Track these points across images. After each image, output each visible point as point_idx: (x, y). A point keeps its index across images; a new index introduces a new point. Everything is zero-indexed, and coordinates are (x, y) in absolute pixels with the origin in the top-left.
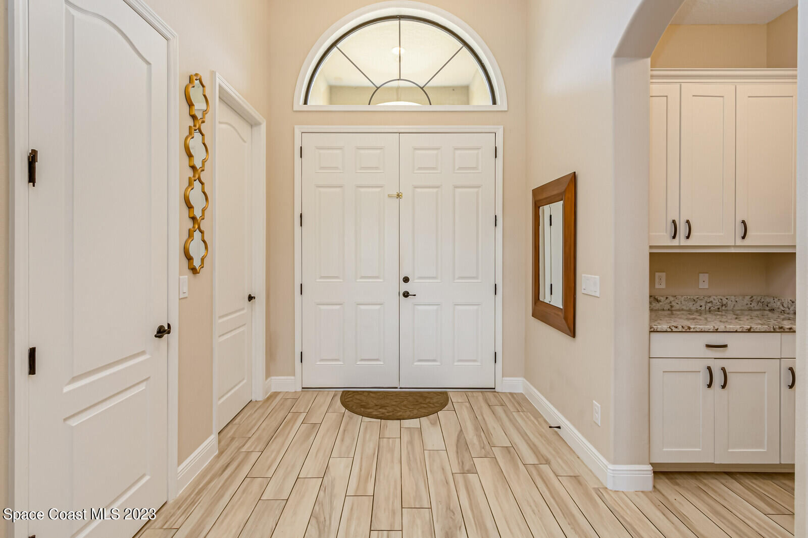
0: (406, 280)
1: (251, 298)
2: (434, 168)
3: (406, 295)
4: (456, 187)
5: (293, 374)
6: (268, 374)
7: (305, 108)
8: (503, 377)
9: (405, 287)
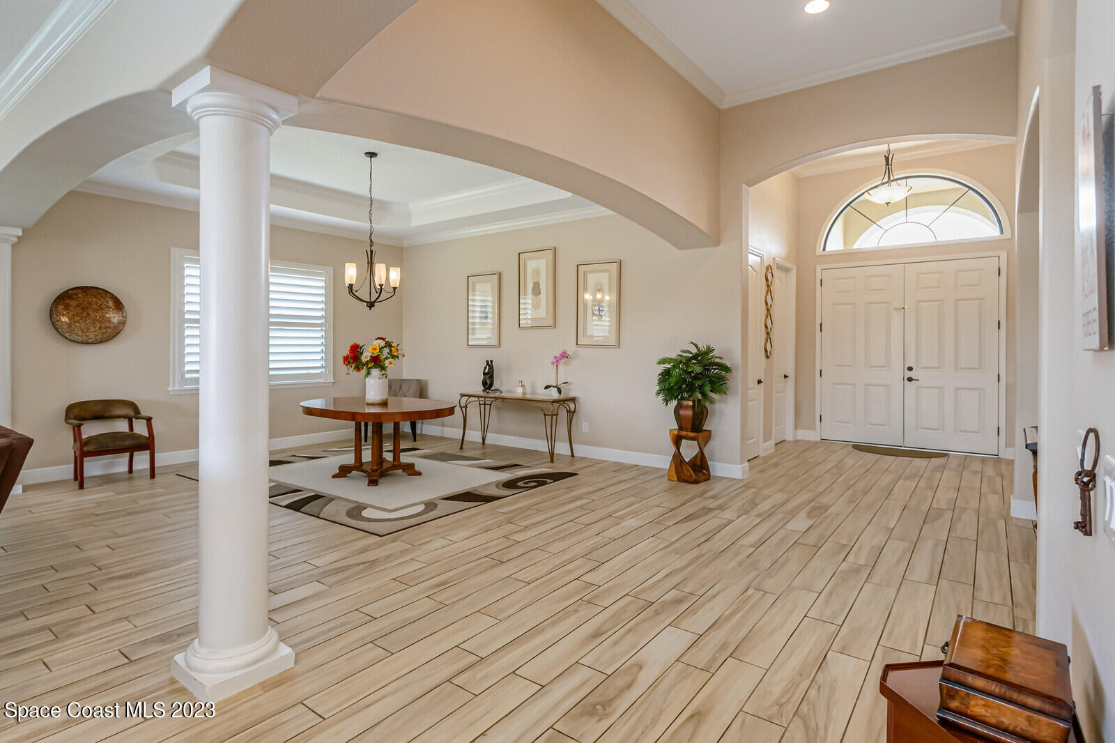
0: (910, 369)
1: (786, 377)
2: (937, 287)
3: (910, 379)
4: (958, 300)
5: (814, 428)
6: (796, 427)
7: (824, 253)
8: (1006, 447)
9: (909, 374)
